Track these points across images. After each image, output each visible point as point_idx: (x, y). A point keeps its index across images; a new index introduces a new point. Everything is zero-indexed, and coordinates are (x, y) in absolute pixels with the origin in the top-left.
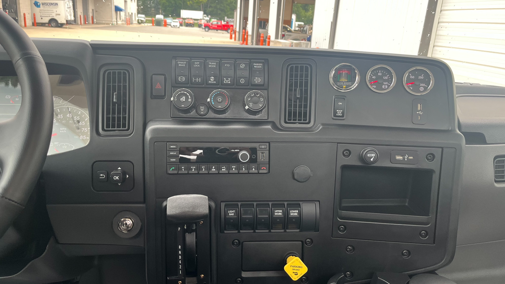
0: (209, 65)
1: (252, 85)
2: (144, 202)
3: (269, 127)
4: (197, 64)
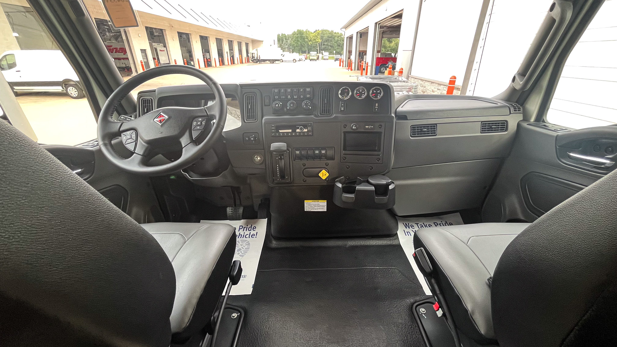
0: (287, 90)
1: (306, 98)
2: (264, 150)
3: (313, 116)
4: (282, 91)
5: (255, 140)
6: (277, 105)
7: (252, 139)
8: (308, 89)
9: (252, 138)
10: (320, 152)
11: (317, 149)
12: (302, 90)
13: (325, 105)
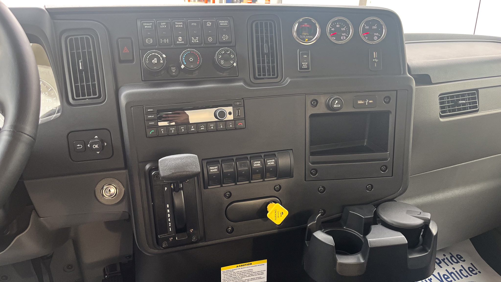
5: (102, 148)
6: (155, 61)
7: (97, 146)
8: (223, 23)
9: (95, 143)
10: (264, 164)
11: (256, 156)
12: (209, 24)
13: (263, 57)
